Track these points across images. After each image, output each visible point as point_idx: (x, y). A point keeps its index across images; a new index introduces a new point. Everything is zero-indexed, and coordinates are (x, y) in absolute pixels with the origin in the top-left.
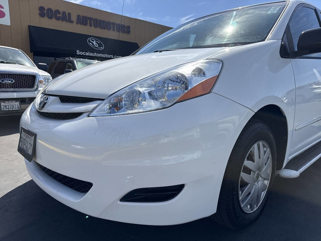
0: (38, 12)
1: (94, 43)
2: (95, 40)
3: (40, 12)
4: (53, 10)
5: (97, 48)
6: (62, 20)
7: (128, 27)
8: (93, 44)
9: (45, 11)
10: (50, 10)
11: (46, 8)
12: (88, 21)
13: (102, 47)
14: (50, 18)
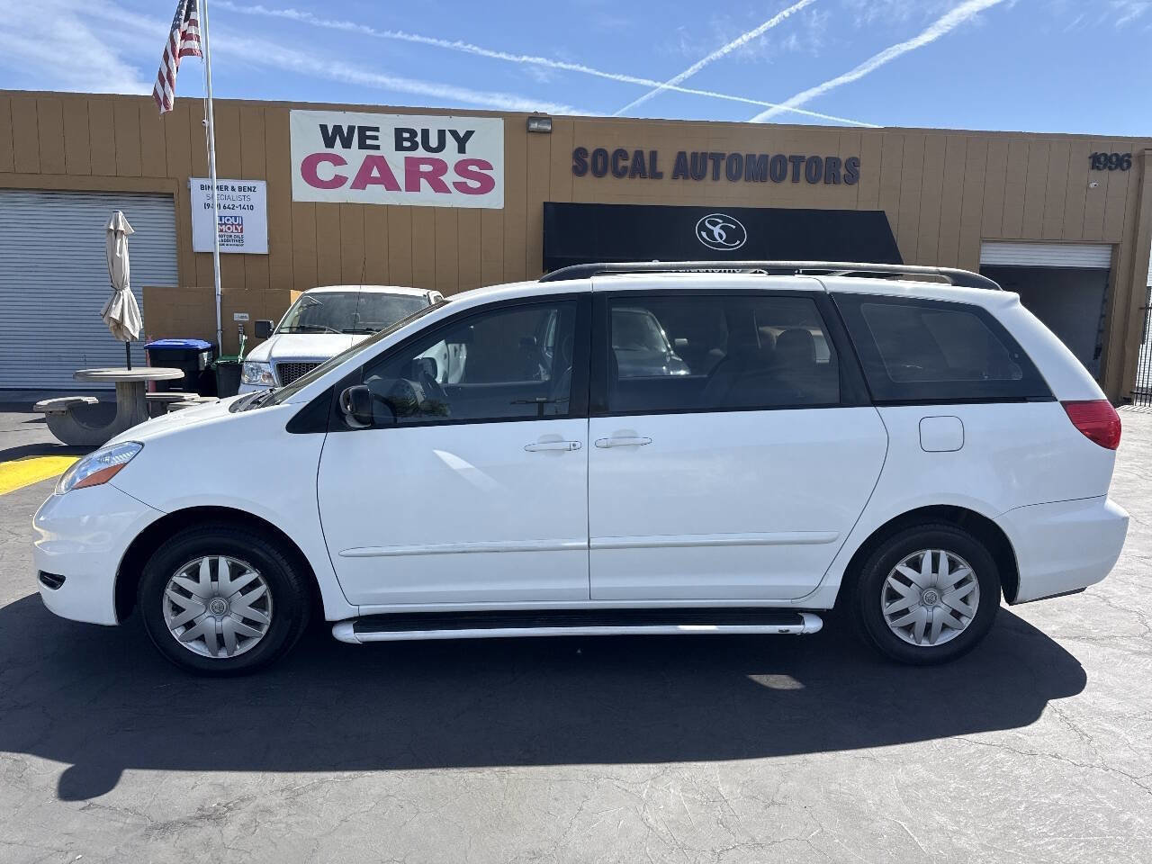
0: (570, 163)
1: (717, 230)
2: (721, 221)
3: (575, 163)
4: (608, 150)
5: (720, 245)
6: (633, 176)
7: (853, 163)
8: (710, 233)
9: (588, 160)
10: (600, 152)
11: (591, 150)
12: (710, 164)
13: (738, 242)
14: (599, 174)
